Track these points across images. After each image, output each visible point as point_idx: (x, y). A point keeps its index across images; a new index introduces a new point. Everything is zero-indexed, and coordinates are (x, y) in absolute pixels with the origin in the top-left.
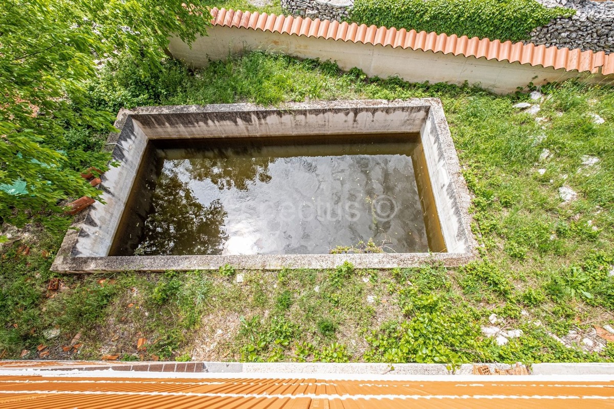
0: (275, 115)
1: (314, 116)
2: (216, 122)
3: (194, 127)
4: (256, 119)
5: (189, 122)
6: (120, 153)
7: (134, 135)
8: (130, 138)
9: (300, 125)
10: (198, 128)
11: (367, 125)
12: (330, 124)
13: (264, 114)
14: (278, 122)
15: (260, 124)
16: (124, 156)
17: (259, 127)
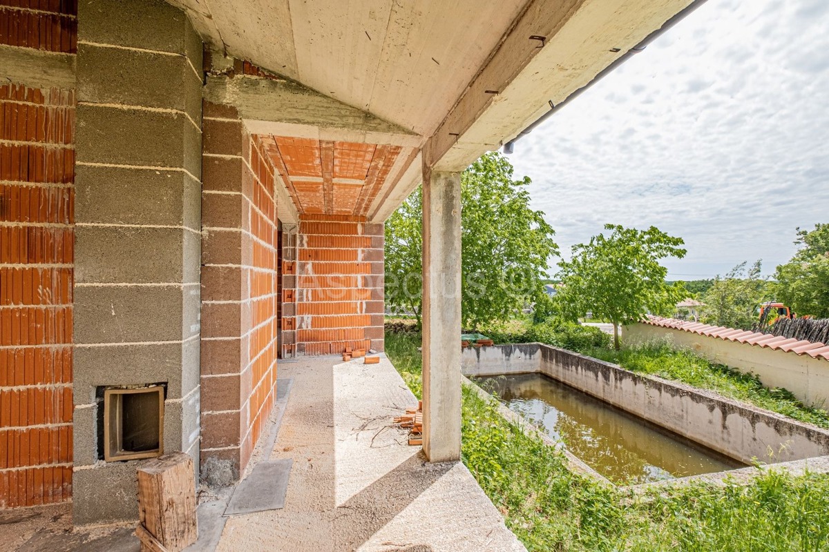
0: (631, 379)
1: (669, 395)
2: (583, 370)
3: (568, 370)
4: (614, 379)
5: (567, 363)
6: (509, 351)
7: (530, 356)
8: (526, 354)
9: (653, 404)
10: (570, 372)
11: (746, 444)
12: (690, 420)
13: (621, 375)
14: (632, 390)
15: (616, 387)
16: (509, 356)
17: (615, 390)
